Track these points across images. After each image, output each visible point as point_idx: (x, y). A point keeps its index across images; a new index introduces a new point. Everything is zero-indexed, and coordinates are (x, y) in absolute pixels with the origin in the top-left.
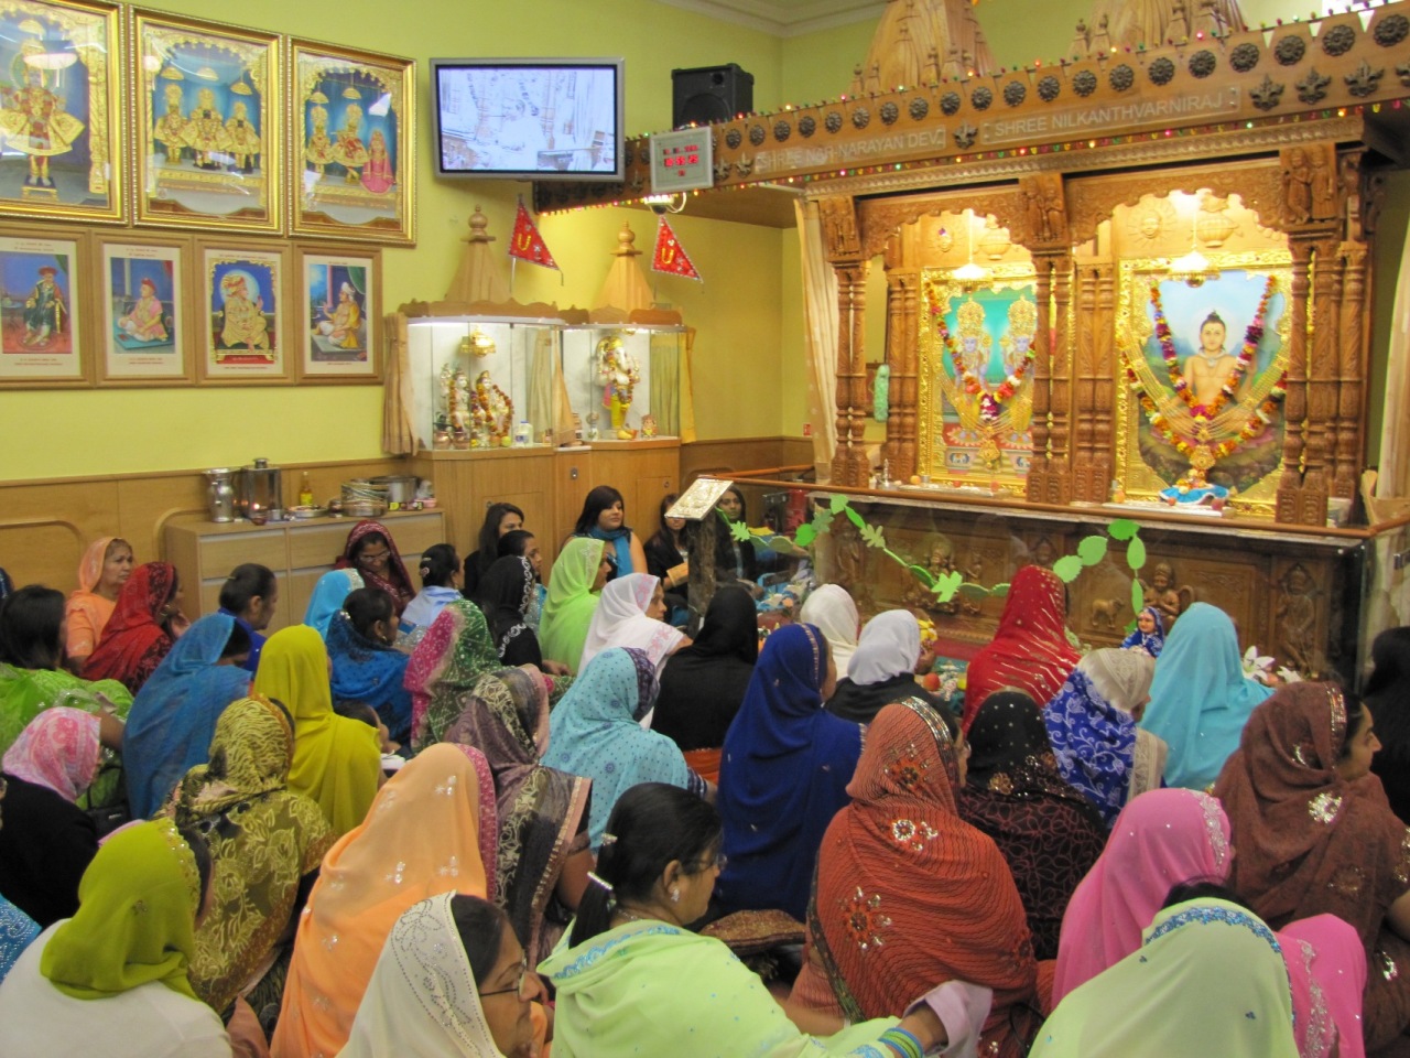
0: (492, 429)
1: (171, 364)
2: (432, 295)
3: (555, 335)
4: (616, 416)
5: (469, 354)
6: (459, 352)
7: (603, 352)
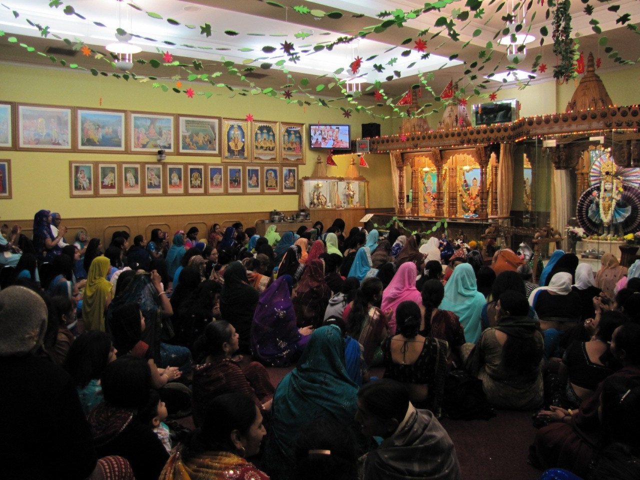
0: (322, 205)
1: (258, 190)
2: (309, 175)
3: (336, 183)
4: (350, 202)
5: (317, 188)
6: (315, 187)
7: (347, 187)
